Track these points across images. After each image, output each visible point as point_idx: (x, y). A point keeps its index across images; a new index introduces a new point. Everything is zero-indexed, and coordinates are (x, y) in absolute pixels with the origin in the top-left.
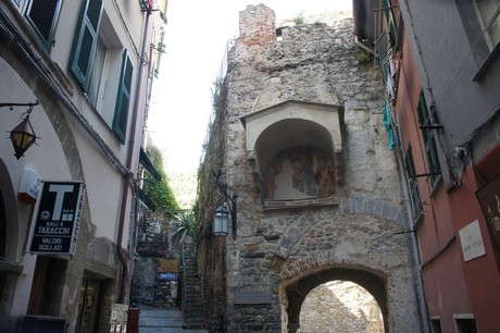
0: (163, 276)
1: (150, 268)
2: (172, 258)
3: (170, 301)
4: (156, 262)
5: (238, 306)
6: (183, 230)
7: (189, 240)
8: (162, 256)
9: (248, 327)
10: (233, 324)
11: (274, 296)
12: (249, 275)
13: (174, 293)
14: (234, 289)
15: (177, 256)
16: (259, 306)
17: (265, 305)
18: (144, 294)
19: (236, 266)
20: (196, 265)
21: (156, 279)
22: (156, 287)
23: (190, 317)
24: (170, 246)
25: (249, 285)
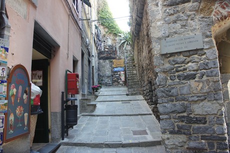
0: (116, 69)
1: (108, 66)
2: (120, 59)
3: (121, 83)
4: (111, 62)
5: (165, 56)
6: (125, 42)
7: (129, 48)
8: (114, 58)
9: (179, 77)
10: (161, 76)
11: (207, 40)
12: (175, 22)
13: (123, 78)
14: (159, 39)
15: (122, 57)
16: (190, 53)
17: (196, 51)
18: (106, 80)
19: (159, 16)
20: (133, 60)
21: (112, 71)
22: (112, 76)
23: (131, 88)
24: (118, 52)
25: (176, 33)
